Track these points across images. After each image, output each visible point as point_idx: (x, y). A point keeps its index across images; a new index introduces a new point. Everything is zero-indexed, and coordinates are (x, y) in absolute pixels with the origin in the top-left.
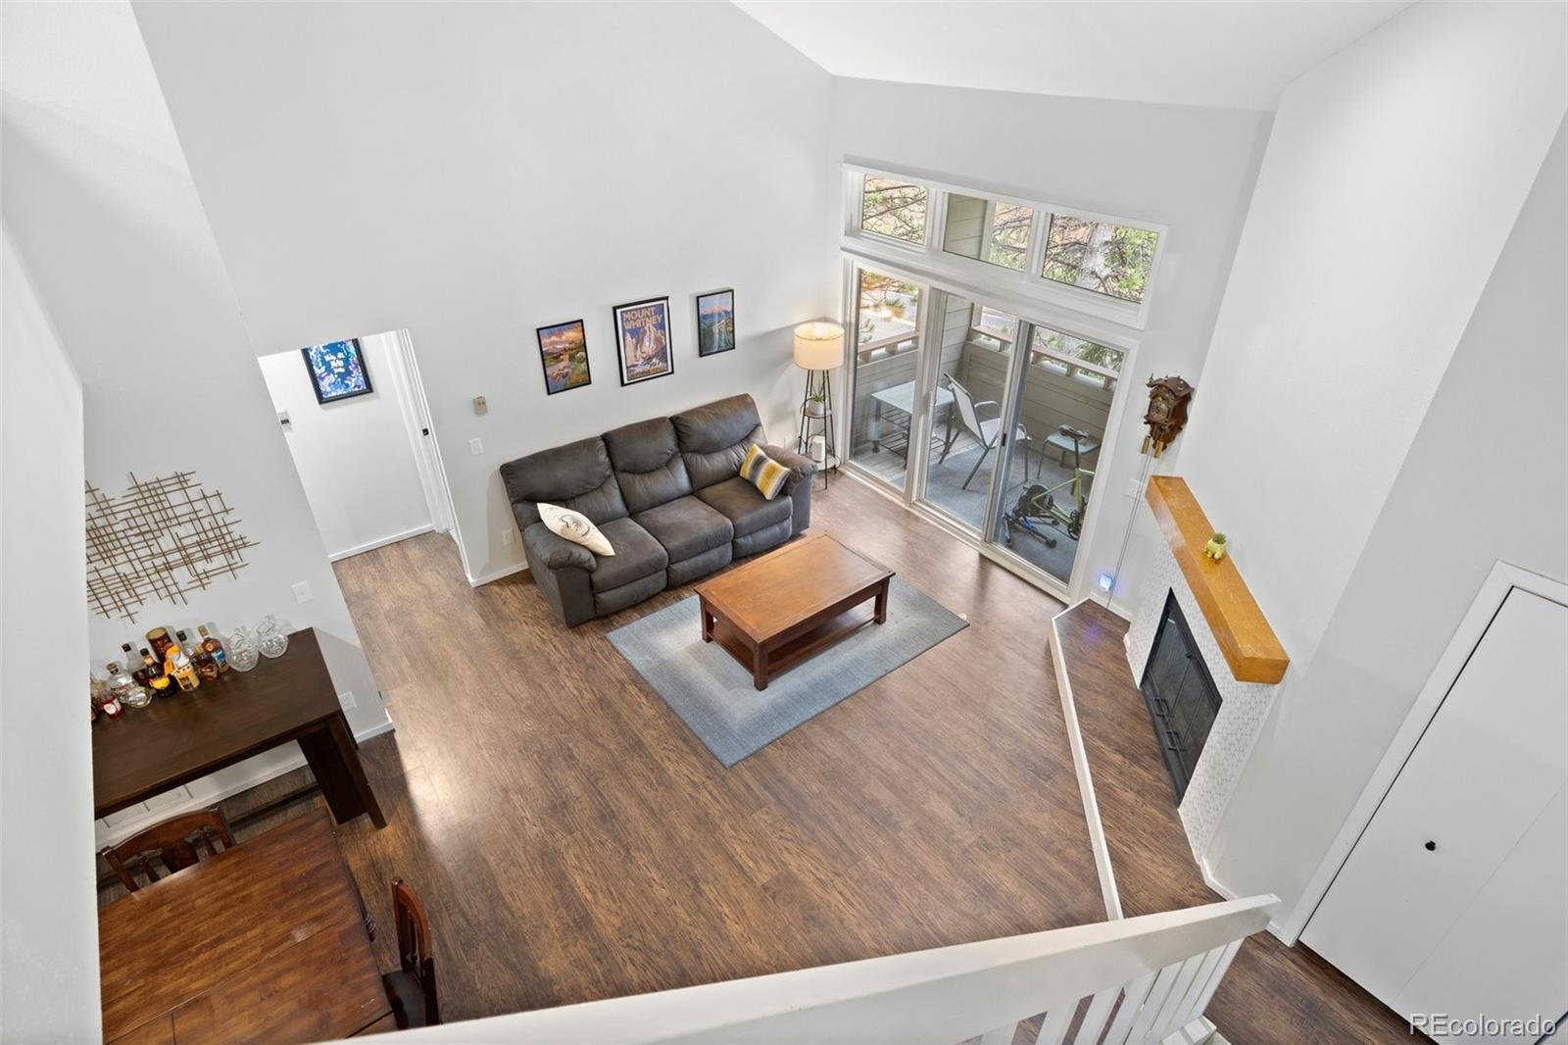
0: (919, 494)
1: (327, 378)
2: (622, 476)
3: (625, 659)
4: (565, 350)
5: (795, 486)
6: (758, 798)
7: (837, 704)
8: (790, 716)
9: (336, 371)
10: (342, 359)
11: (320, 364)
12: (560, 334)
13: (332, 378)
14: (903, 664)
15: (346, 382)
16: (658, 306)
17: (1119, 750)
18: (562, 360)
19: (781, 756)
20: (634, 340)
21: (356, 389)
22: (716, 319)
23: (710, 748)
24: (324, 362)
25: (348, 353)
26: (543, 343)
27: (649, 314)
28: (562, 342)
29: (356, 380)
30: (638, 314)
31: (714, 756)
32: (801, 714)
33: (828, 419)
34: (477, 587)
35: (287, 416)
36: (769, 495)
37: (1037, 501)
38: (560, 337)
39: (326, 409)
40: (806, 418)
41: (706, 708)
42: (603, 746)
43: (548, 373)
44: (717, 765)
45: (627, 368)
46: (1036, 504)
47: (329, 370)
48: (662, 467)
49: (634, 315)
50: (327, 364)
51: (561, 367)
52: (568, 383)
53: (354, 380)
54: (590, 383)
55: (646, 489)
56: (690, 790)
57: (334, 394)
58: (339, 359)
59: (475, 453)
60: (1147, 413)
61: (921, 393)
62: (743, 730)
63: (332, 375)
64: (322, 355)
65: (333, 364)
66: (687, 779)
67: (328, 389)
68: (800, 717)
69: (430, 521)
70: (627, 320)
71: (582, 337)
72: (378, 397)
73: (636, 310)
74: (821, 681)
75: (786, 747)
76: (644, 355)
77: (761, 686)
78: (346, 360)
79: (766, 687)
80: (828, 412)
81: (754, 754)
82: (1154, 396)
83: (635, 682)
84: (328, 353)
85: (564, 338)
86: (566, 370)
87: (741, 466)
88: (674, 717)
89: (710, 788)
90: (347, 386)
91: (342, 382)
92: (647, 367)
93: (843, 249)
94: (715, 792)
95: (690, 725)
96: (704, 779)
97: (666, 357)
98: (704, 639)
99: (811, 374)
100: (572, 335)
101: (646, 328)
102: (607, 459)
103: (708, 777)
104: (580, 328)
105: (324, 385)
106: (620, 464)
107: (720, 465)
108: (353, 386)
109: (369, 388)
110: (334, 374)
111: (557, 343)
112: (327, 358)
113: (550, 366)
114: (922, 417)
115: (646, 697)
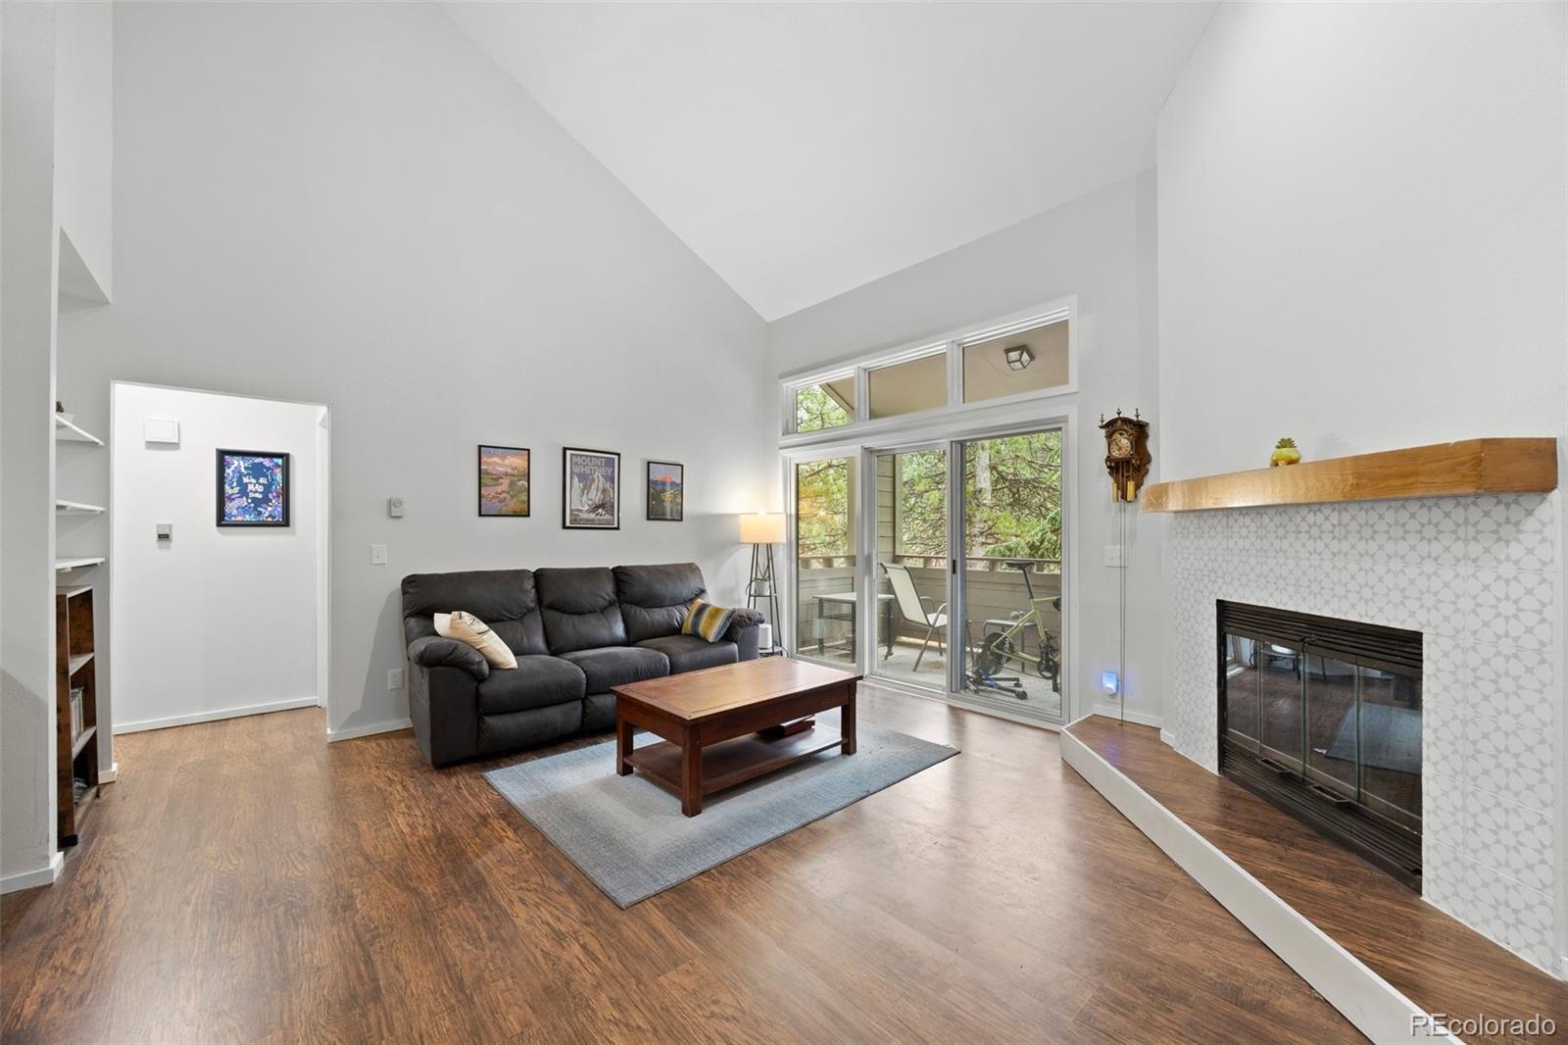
0: (871, 668)
1: (237, 501)
2: (550, 614)
3: (499, 794)
4: (506, 474)
5: (741, 631)
6: (673, 949)
7: (804, 826)
8: (732, 841)
9: (251, 495)
10: (263, 484)
11: (235, 484)
12: (503, 458)
13: (244, 502)
14: (888, 786)
15: (259, 509)
16: (610, 460)
17: (1250, 833)
18: (502, 484)
19: (718, 890)
20: (581, 485)
21: (270, 519)
22: (668, 487)
23: (600, 884)
24: (240, 482)
25: (273, 480)
26: (482, 460)
27: (599, 464)
28: (504, 466)
29: (272, 509)
30: (588, 460)
31: (604, 894)
32: (750, 837)
33: (774, 599)
34: (332, 743)
35: (171, 531)
36: (711, 639)
37: (997, 647)
38: (503, 460)
39: (223, 534)
40: (752, 598)
41: (607, 840)
42: (415, 891)
43: (483, 492)
44: (605, 905)
45: (571, 510)
46: (997, 651)
47: (244, 492)
48: (596, 612)
49: (584, 461)
50: (243, 488)
51: (499, 490)
52: (504, 509)
53: (270, 509)
54: (528, 515)
55: (574, 628)
56: (547, 944)
57: (239, 518)
58: (260, 484)
59: (376, 561)
60: (1106, 454)
61: (863, 552)
62: (657, 860)
63: (244, 499)
64: (241, 475)
65: (251, 487)
66: (546, 927)
67: (235, 512)
68: (748, 840)
69: (315, 693)
70: (576, 463)
71: (526, 466)
72: (294, 533)
73: (587, 456)
74: (778, 804)
75: (726, 878)
76: (590, 502)
77: (692, 810)
78: (267, 488)
79: (699, 812)
80: (773, 594)
81: (673, 889)
82: (1109, 436)
83: (504, 817)
84: (248, 474)
85: (507, 462)
86: (504, 495)
87: (683, 623)
88: (549, 850)
89: (587, 939)
90: (260, 513)
91: (255, 509)
92: (592, 516)
93: (781, 448)
94: (594, 946)
95: (573, 857)
96: (577, 926)
97: (613, 511)
98: (618, 772)
99: (756, 546)
100: (517, 462)
101: (595, 476)
102: (533, 591)
103: (587, 924)
104: (526, 458)
105: (231, 508)
106: (547, 599)
107: (661, 619)
108: (267, 515)
109: (285, 522)
110: (247, 498)
111: (498, 464)
112: (245, 480)
113: (487, 486)
114: (866, 579)
115: (515, 831)
